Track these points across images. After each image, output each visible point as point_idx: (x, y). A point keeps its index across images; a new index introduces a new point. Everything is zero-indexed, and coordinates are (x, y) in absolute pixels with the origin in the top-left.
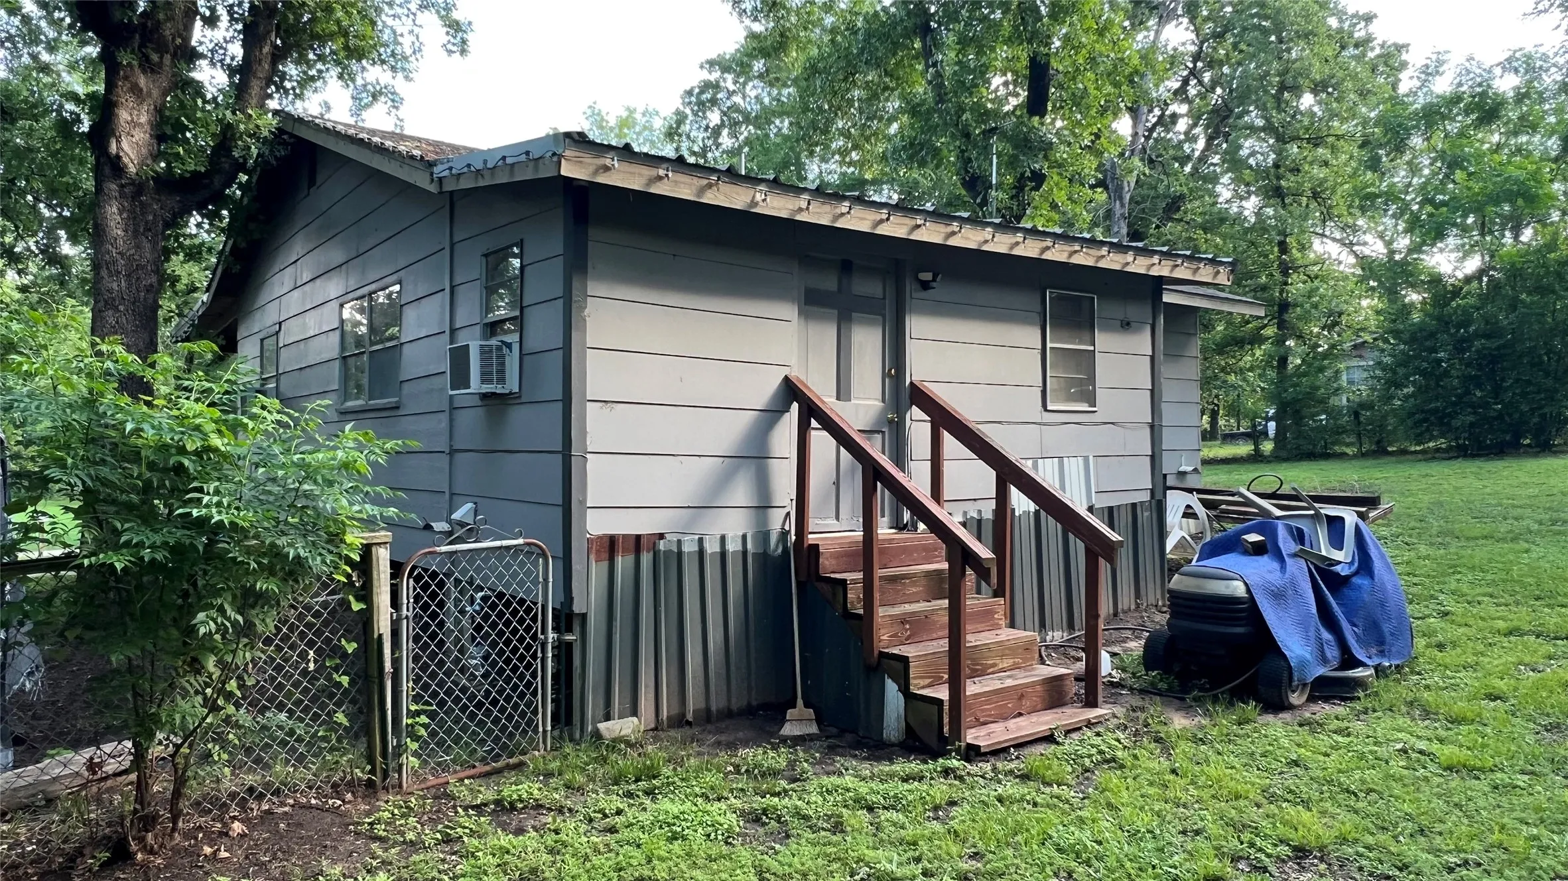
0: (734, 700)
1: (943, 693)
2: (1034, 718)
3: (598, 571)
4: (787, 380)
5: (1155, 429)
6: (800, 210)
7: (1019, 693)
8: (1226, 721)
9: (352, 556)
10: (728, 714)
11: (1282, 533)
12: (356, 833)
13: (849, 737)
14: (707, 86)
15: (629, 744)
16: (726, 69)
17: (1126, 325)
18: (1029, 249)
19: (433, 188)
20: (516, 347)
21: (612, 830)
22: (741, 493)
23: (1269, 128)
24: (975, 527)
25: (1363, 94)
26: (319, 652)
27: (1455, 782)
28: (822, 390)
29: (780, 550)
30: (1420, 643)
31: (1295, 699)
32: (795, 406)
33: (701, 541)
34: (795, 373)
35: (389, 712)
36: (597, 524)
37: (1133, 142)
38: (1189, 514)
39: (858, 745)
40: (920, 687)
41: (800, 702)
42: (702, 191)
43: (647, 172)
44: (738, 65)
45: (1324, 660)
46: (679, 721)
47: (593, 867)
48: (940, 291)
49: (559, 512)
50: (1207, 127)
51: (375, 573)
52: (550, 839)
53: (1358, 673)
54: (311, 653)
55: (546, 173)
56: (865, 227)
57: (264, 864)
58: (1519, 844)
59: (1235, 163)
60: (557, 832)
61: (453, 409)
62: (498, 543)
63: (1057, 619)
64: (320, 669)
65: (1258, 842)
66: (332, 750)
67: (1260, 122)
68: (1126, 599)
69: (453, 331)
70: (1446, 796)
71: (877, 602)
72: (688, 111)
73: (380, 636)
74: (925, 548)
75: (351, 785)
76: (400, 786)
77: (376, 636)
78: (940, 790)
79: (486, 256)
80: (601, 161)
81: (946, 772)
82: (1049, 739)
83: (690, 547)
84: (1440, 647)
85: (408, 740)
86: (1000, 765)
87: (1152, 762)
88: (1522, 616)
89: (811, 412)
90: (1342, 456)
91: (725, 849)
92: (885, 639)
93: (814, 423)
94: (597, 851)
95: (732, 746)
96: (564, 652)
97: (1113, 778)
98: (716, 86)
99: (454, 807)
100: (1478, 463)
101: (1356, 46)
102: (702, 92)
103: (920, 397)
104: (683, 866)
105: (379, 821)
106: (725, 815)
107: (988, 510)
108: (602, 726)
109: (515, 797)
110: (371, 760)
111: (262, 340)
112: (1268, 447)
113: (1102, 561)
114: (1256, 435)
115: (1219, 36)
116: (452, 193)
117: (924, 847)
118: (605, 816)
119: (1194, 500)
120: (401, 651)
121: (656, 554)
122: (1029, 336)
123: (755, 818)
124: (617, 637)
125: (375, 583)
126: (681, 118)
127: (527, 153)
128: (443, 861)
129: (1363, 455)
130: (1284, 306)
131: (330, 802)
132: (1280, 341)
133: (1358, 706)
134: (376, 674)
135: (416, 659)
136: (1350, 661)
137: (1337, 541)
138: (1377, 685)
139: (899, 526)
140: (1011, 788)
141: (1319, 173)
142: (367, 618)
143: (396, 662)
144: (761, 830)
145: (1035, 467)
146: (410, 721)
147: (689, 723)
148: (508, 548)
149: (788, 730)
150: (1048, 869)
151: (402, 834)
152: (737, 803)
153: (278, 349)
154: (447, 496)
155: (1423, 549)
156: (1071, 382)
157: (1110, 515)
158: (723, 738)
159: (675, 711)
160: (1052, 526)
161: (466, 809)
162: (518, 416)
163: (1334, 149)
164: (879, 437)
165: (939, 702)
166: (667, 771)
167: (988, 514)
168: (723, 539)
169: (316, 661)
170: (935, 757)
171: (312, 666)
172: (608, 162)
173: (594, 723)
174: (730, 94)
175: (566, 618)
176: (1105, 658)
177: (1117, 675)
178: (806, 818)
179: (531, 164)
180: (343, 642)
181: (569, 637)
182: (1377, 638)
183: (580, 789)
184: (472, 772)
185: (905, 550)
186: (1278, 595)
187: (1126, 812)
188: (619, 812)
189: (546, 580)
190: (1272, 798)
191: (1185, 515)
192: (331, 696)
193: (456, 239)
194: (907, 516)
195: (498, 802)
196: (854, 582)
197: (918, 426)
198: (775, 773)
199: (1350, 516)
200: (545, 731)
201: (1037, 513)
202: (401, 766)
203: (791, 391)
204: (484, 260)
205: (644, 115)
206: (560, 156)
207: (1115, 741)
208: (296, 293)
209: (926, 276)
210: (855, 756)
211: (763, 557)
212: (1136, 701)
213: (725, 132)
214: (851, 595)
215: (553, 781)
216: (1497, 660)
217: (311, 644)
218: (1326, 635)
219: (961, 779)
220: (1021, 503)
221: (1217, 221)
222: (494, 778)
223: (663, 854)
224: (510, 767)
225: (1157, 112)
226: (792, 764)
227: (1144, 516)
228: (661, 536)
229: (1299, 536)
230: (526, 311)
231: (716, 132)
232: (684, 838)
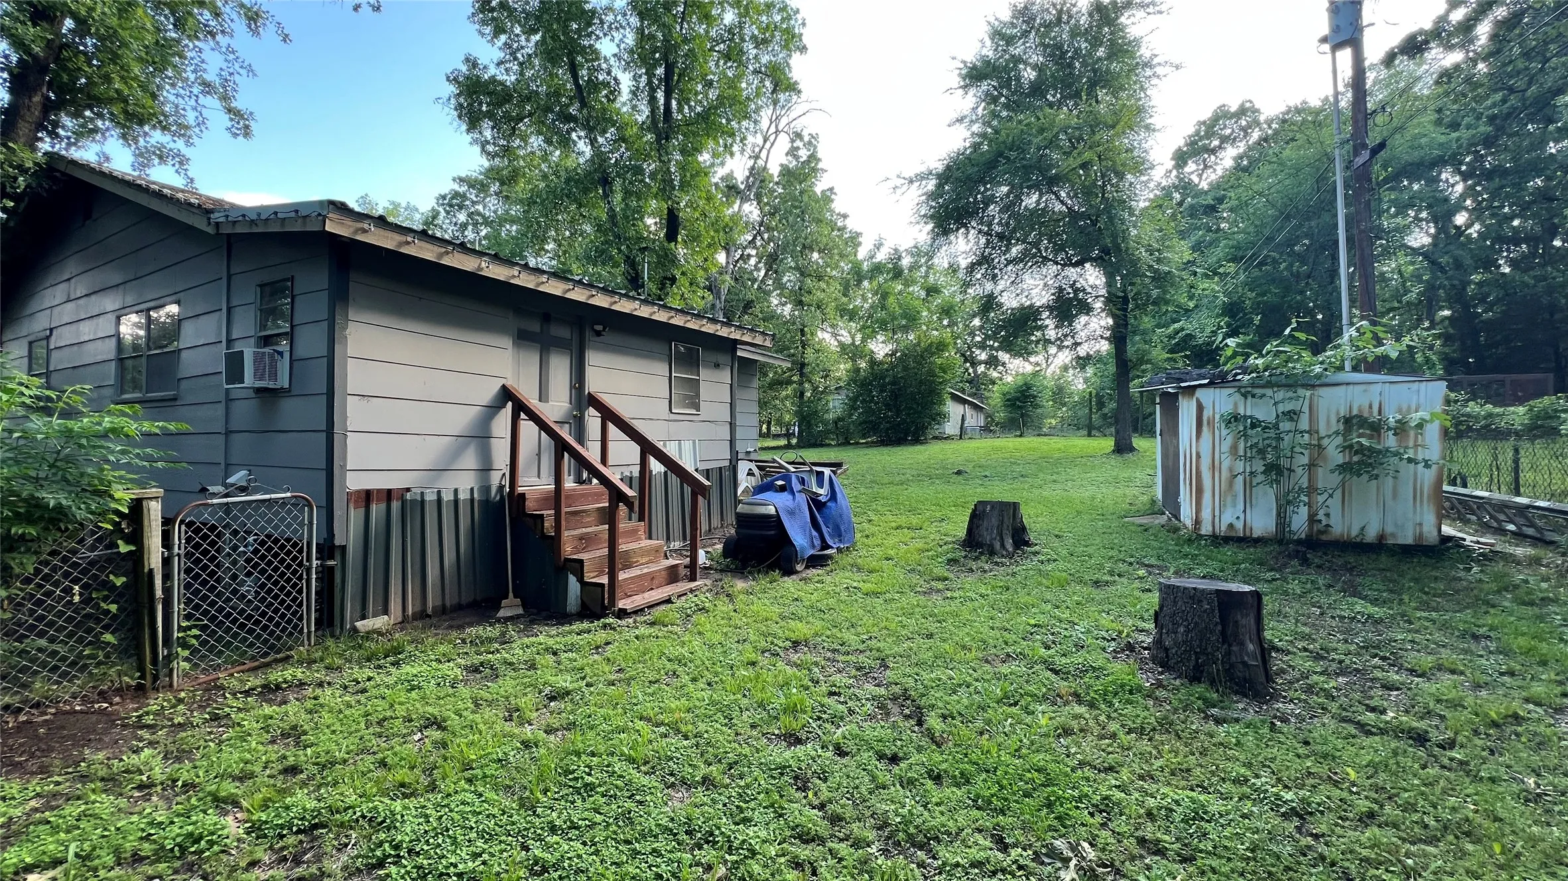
0: (463, 598)
1: (604, 580)
2: (660, 590)
3: (355, 516)
4: (504, 386)
5: (732, 426)
6: (514, 276)
7: (652, 577)
8: (764, 582)
9: (120, 508)
10: (459, 608)
11: (794, 480)
12: (122, 726)
13: (544, 614)
14: (456, 194)
15: (380, 634)
16: (471, 186)
17: (717, 366)
18: (662, 316)
19: (210, 230)
20: (287, 356)
21: (364, 691)
22: (470, 460)
23: (797, 268)
24: (630, 481)
25: (842, 256)
26: (84, 587)
27: (869, 600)
28: (530, 396)
29: (498, 498)
30: (858, 535)
31: (799, 567)
32: (510, 404)
33: (439, 492)
34: (510, 383)
35: (160, 629)
36: (355, 482)
37: (727, 267)
38: (750, 473)
39: (549, 618)
40: (590, 577)
41: (511, 595)
42: (441, 255)
43: (399, 238)
44: (479, 186)
45: (813, 546)
46: (422, 615)
47: (345, 717)
48: (608, 337)
49: (323, 475)
50: (766, 264)
51: (146, 523)
52: (309, 704)
53: (829, 552)
54: (77, 588)
55: (313, 227)
56: (558, 293)
57: (20, 763)
58: (893, 626)
59: (779, 285)
60: (315, 698)
61: (229, 400)
62: (267, 497)
63: (676, 534)
64: (86, 601)
65: (775, 641)
66: (99, 664)
67: (793, 264)
68: (716, 522)
69: (230, 342)
70: (863, 608)
71: (563, 528)
72: (441, 209)
73: (151, 571)
74: (596, 494)
75: (119, 691)
76: (171, 685)
77: (146, 570)
78: (601, 636)
79: (260, 286)
80: (360, 225)
81: (605, 627)
82: (668, 601)
83: (430, 497)
84: (867, 536)
85: (179, 649)
86: (638, 619)
87: (724, 606)
88: (902, 520)
89: (520, 408)
90: (829, 445)
91: (451, 691)
92: (568, 549)
93: (523, 416)
94: (349, 706)
95: (461, 627)
96: (326, 575)
97: (701, 618)
98: (463, 196)
99: (224, 695)
100: (889, 448)
101: (839, 230)
102: (452, 198)
103: (594, 402)
104: (418, 705)
105: (147, 713)
106: (452, 670)
107: (636, 471)
108: (358, 624)
109: (280, 680)
110: (141, 669)
111: (30, 343)
112: (794, 441)
113: (700, 498)
114: (788, 435)
115: (772, 214)
116: (229, 235)
117: (588, 670)
118: (358, 683)
119: (753, 466)
120: (173, 581)
121: (404, 502)
122: (662, 368)
123: (475, 669)
124: (371, 561)
125: (146, 529)
126: (435, 215)
127: (297, 211)
128: (210, 733)
129: (839, 445)
130: (803, 365)
131: (96, 706)
132: (801, 383)
133: (828, 568)
134: (146, 600)
135: (188, 586)
136: (825, 546)
137: (820, 484)
138: (838, 557)
139: (580, 481)
140: (643, 630)
141: (822, 296)
142: (138, 557)
143: (167, 591)
144: (478, 676)
145: (665, 445)
146: (180, 635)
147: (429, 616)
148: (276, 501)
149: (502, 613)
150: (662, 672)
151: (171, 719)
152: (463, 662)
153: (49, 351)
154: (223, 466)
155: (862, 490)
156: (686, 397)
157: (707, 473)
158: (454, 623)
159: (418, 608)
160: (674, 480)
161: (234, 694)
162: (288, 406)
163: (828, 284)
164: (567, 426)
165: (603, 585)
166: (409, 648)
167: (636, 473)
168: (456, 491)
169: (81, 594)
170: (598, 620)
171: (77, 599)
172: (366, 226)
173: (352, 622)
174: (474, 203)
175: (328, 549)
176: (701, 553)
177: (708, 563)
178: (511, 664)
179: (300, 221)
180: (112, 577)
181: (332, 563)
182: (838, 533)
183: (339, 669)
184: (242, 668)
185: (583, 495)
186: (791, 513)
187: (708, 635)
188: (369, 679)
189: (311, 523)
190: (783, 618)
191: (749, 474)
192: (98, 621)
193: (232, 272)
194: (585, 475)
195: (264, 686)
196: (550, 515)
197: (593, 420)
198: (490, 640)
199: (827, 471)
200: (309, 632)
201: (666, 473)
202: (171, 670)
203: (506, 394)
204: (258, 289)
205: (406, 209)
206: (325, 217)
207: (704, 599)
208: (69, 305)
209: (599, 328)
210: (547, 625)
211: (486, 503)
212: (718, 576)
213: (470, 227)
214: (546, 524)
215: (315, 667)
216: (891, 541)
217: (76, 581)
218: (814, 533)
219: (614, 629)
220: (656, 467)
221: (770, 317)
222: (263, 670)
223: (402, 699)
224: (277, 661)
225: (740, 252)
226: (503, 634)
227: (726, 474)
228: (408, 490)
229: (802, 481)
230: (297, 329)
231: (464, 226)
232: (420, 688)
